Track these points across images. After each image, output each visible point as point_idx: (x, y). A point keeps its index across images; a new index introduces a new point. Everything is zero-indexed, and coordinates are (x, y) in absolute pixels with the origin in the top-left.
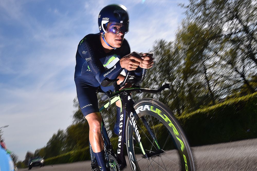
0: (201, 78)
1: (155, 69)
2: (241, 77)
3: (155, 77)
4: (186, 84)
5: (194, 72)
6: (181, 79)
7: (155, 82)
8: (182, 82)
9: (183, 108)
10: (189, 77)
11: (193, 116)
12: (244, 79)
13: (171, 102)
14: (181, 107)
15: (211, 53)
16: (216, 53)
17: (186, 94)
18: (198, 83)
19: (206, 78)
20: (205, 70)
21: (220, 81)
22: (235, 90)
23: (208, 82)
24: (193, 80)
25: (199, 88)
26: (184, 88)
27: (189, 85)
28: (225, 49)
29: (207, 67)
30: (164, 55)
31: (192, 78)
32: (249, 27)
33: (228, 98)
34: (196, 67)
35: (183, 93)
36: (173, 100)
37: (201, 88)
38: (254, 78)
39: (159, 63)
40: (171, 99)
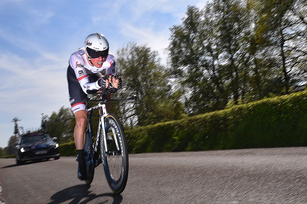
0: (275, 53)
1: (211, 32)
3: (210, 44)
4: (253, 59)
5: (266, 43)
7: (208, 51)
8: (247, 55)
9: (243, 93)
10: (258, 49)
11: (258, 105)
13: (227, 82)
14: (240, 92)
15: (296, 18)
16: (302, 18)
17: (251, 74)
18: (270, 60)
19: (282, 54)
20: (283, 41)
21: (301, 60)
23: (284, 59)
24: (264, 55)
25: (270, 66)
26: (250, 64)
27: (256, 61)
29: (286, 38)
30: (227, 12)
31: (263, 51)
34: (270, 36)
37: (273, 67)
39: (218, 24)
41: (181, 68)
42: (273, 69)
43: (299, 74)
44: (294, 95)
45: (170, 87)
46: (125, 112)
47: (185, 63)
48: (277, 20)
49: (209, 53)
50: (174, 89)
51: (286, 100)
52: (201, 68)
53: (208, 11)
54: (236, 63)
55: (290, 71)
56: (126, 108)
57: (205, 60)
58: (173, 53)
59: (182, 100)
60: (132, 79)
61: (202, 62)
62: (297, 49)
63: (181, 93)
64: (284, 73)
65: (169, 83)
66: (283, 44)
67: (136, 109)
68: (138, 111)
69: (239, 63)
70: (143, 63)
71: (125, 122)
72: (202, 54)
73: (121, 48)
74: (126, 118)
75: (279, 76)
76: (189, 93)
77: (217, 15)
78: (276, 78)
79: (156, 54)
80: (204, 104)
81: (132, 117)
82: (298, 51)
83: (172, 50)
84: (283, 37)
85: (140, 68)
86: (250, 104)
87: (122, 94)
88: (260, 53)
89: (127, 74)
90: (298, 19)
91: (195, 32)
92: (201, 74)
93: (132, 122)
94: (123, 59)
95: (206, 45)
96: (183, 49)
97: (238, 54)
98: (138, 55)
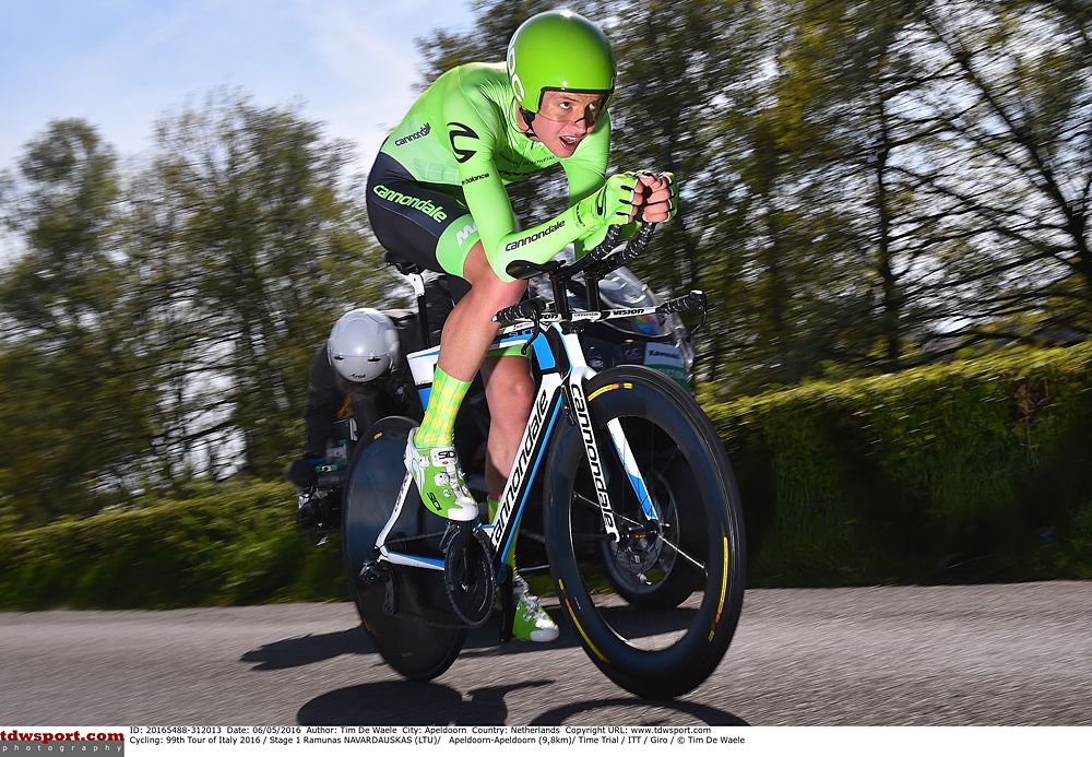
0: (853, 193)
2: (1066, 229)
4: (761, 211)
5: (818, 150)
6: (735, 177)
8: (740, 192)
9: (716, 354)
10: (783, 169)
11: (776, 409)
16: (964, 58)
17: (752, 274)
18: (828, 219)
19: (880, 198)
20: (886, 144)
21: (951, 229)
22: (1020, 298)
23: (885, 223)
24: (807, 196)
25: (828, 248)
26: (750, 232)
27: (774, 220)
28: (1016, 46)
29: (899, 134)
31: (805, 182)
33: (974, 336)
34: (836, 119)
35: (736, 262)
42: (840, 258)
43: (940, 286)
44: (916, 374)
46: (181, 410)
48: (867, 57)
51: (887, 393)
54: (692, 223)
55: (907, 271)
56: (190, 393)
60: (221, 259)
62: (938, 183)
64: (880, 280)
66: (884, 157)
67: (239, 398)
68: (246, 410)
69: (706, 223)
70: (282, 190)
71: (181, 458)
73: (179, 113)
74: (188, 441)
75: (863, 291)
78: (849, 299)
79: (343, 153)
81: (216, 435)
82: (943, 191)
84: (886, 130)
85: (265, 208)
86: (745, 404)
87: (171, 326)
88: (792, 189)
89: (202, 236)
90: (947, 58)
93: (213, 458)
94: (184, 165)
97: (702, 185)
98: (258, 148)
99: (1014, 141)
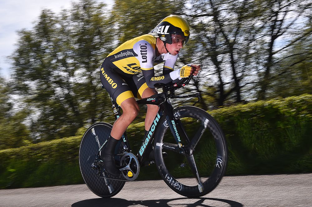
1: (67, 43)
2: (194, 85)
3: (66, 57)
7: (63, 66)
12: (197, 89)
13: (84, 104)
32: (219, 11)
36: (88, 102)
38: (210, 91)
40: (84, 100)
41: (26, 83)
45: (10, 105)
47: (33, 77)
49: (64, 68)
50: (17, 108)
52: (54, 85)
53: (65, 18)
57: (59, 76)
58: (17, 63)
59: (27, 123)
61: (56, 77)
63: (26, 113)
65: (10, 101)
69: (98, 83)
72: (55, 68)
76: (36, 114)
77: (76, 24)
80: (54, 129)
83: (17, 59)
91: (48, 41)
92: (53, 92)
95: (61, 58)
96: (32, 60)
99: (181, 62)
